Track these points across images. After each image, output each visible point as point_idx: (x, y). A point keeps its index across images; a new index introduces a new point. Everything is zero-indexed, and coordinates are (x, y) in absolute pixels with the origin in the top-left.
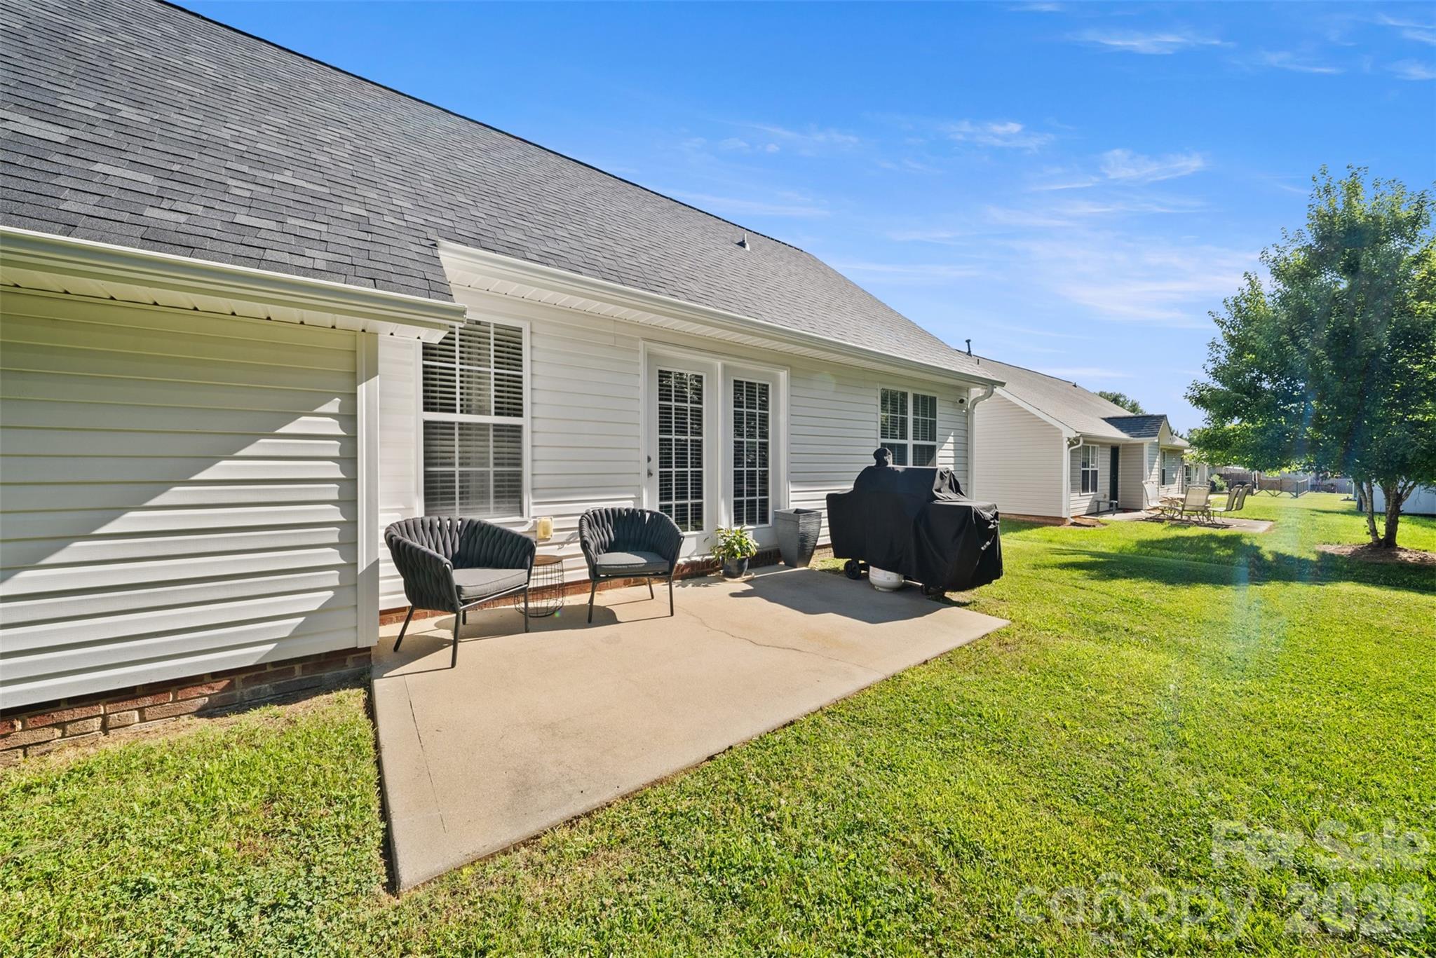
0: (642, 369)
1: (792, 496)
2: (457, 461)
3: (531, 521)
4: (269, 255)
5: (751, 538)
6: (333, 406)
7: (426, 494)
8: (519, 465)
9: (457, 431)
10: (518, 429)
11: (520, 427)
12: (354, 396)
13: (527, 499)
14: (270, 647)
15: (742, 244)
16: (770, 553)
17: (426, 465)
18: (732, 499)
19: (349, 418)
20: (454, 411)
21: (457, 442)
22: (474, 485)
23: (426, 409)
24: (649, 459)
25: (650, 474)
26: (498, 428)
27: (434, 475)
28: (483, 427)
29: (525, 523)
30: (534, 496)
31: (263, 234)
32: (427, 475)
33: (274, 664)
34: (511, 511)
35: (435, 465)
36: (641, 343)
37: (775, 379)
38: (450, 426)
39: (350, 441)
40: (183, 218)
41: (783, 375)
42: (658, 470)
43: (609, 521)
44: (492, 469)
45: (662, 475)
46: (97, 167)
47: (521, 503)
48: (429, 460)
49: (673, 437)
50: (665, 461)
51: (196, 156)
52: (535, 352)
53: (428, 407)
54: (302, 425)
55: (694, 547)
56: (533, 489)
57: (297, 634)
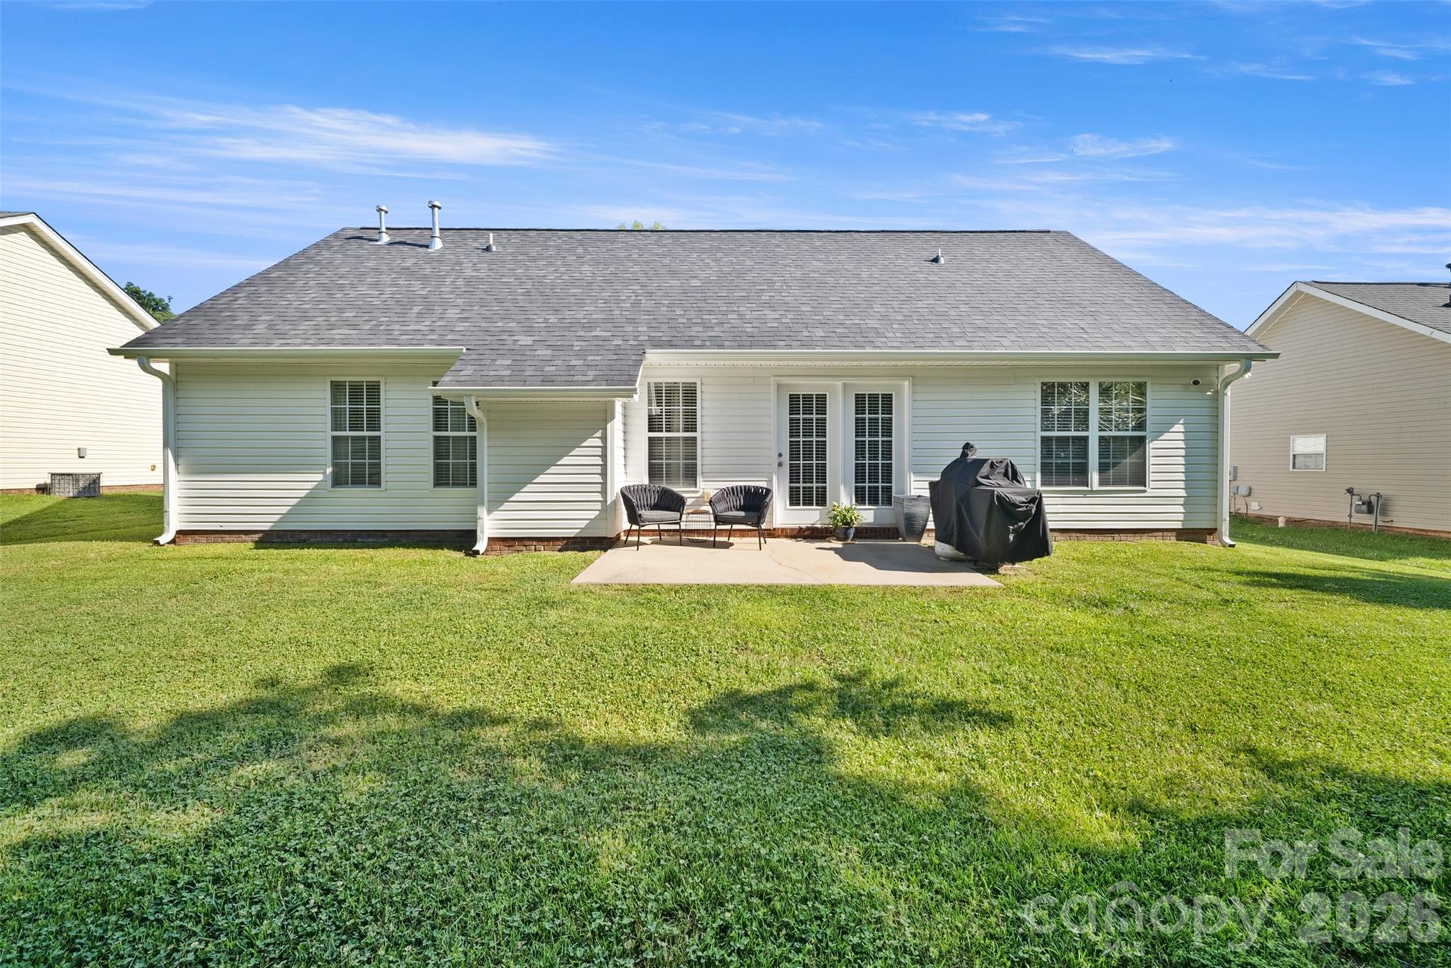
0: (773, 395)
1: (914, 485)
2: (664, 457)
3: (701, 491)
4: (576, 378)
5: (866, 515)
6: (599, 434)
7: (649, 474)
8: (696, 459)
9: (664, 442)
10: (695, 439)
11: (696, 438)
12: (606, 429)
13: (699, 479)
14: (578, 530)
15: (936, 260)
16: (889, 529)
17: (650, 459)
18: (853, 485)
19: (604, 438)
20: (662, 431)
21: (664, 448)
22: (673, 469)
23: (649, 431)
24: (780, 455)
25: (780, 465)
26: (686, 439)
27: (654, 464)
28: (678, 439)
29: (698, 492)
30: (703, 477)
31: (576, 368)
32: (650, 464)
33: (581, 538)
34: (690, 485)
35: (655, 459)
36: (772, 379)
37: (900, 388)
38: (660, 439)
39: (604, 448)
40: (554, 368)
41: (906, 384)
42: (788, 462)
43: (741, 493)
44: (681, 461)
45: (791, 466)
46: (538, 353)
47: (696, 480)
48: (651, 456)
49: (801, 439)
50: (794, 455)
51: (567, 334)
52: (704, 395)
53: (650, 430)
54: (589, 442)
55: (818, 518)
56: (702, 473)
57: (587, 527)
